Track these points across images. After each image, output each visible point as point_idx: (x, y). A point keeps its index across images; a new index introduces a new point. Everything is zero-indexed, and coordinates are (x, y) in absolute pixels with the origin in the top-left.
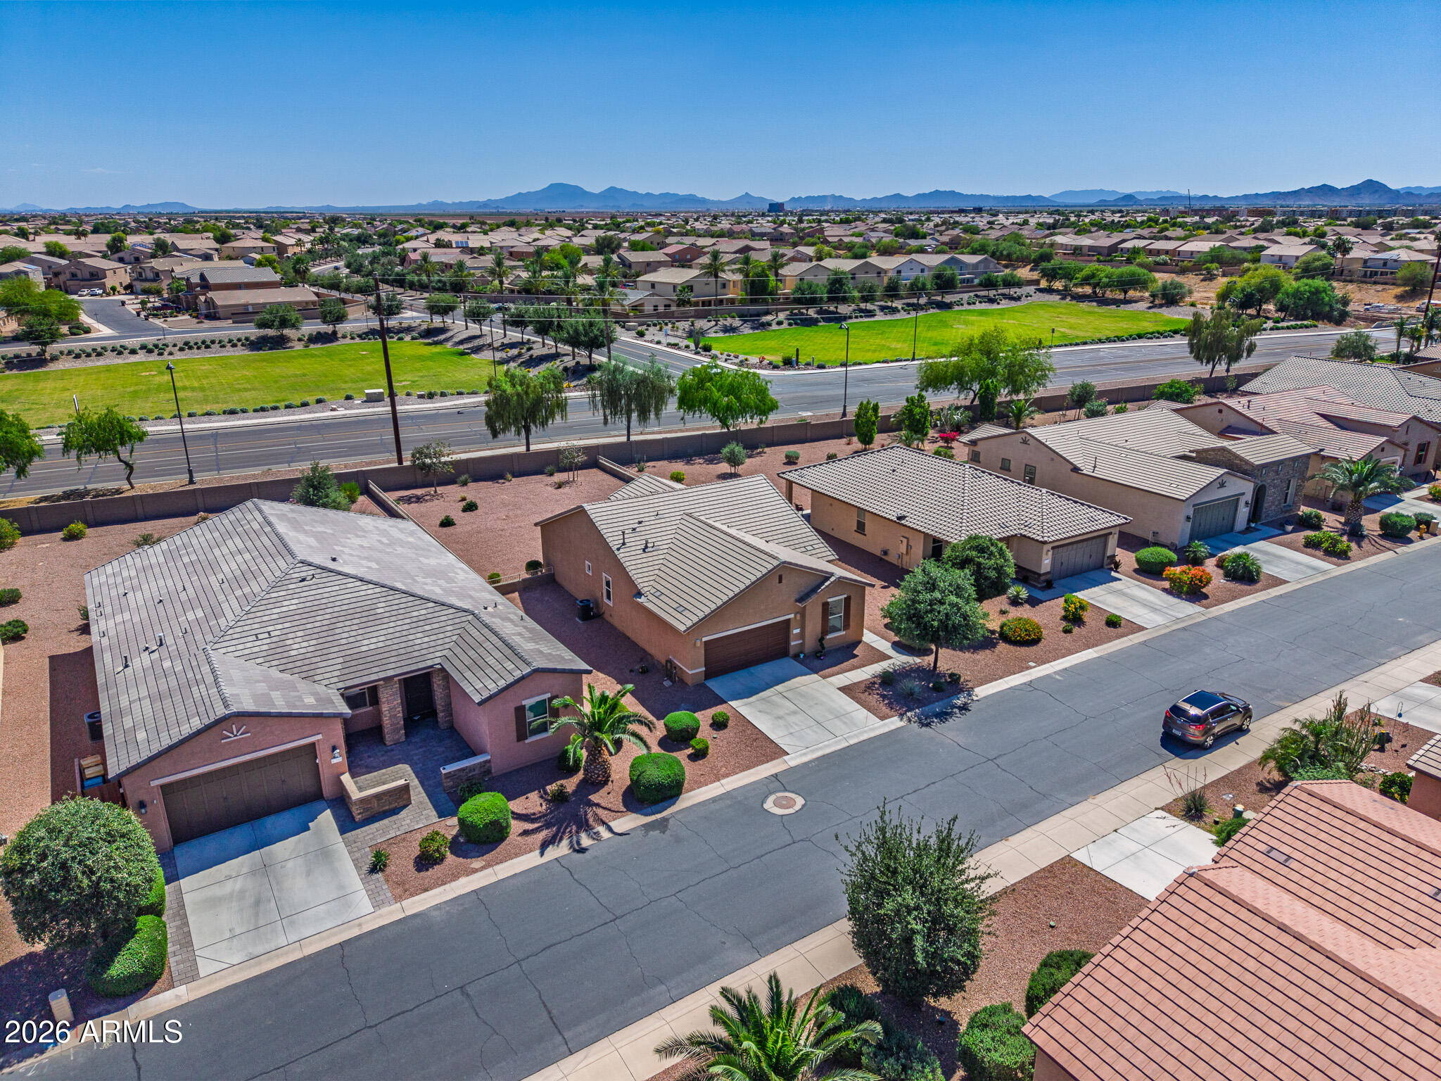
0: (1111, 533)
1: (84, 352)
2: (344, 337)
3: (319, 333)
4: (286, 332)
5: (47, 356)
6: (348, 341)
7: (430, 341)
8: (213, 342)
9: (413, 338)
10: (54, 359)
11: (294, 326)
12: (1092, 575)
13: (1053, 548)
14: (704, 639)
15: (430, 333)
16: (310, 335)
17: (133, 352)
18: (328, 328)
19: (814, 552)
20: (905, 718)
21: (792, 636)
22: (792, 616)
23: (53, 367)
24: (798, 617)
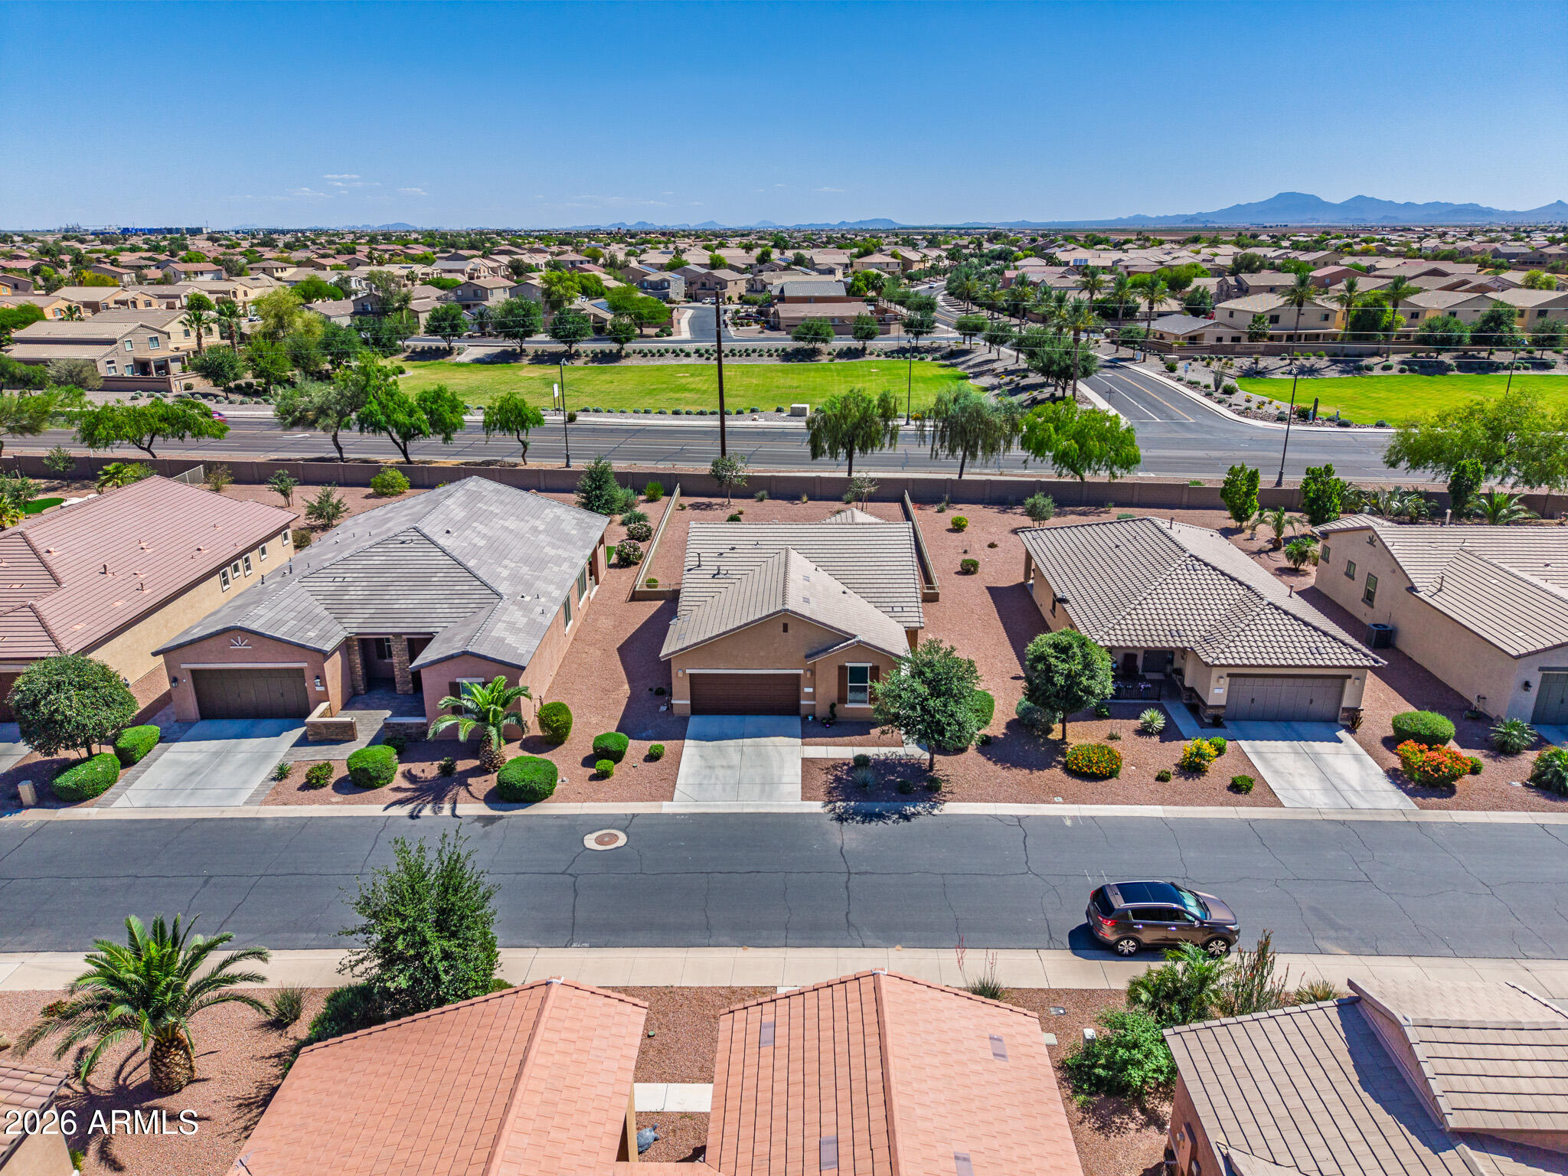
0: (1349, 677)
1: (650, 352)
2: (871, 354)
3: (849, 349)
4: (819, 345)
5: (623, 353)
6: (873, 358)
7: (948, 363)
8: (754, 351)
9: (934, 359)
10: (628, 356)
11: (825, 341)
12: (1302, 728)
13: (1229, 675)
14: (688, 671)
15: (953, 354)
16: (841, 350)
17: (688, 355)
18: (858, 345)
19: (893, 614)
20: (830, 806)
21: (802, 695)
22: (801, 672)
23: (624, 363)
24: (809, 674)
